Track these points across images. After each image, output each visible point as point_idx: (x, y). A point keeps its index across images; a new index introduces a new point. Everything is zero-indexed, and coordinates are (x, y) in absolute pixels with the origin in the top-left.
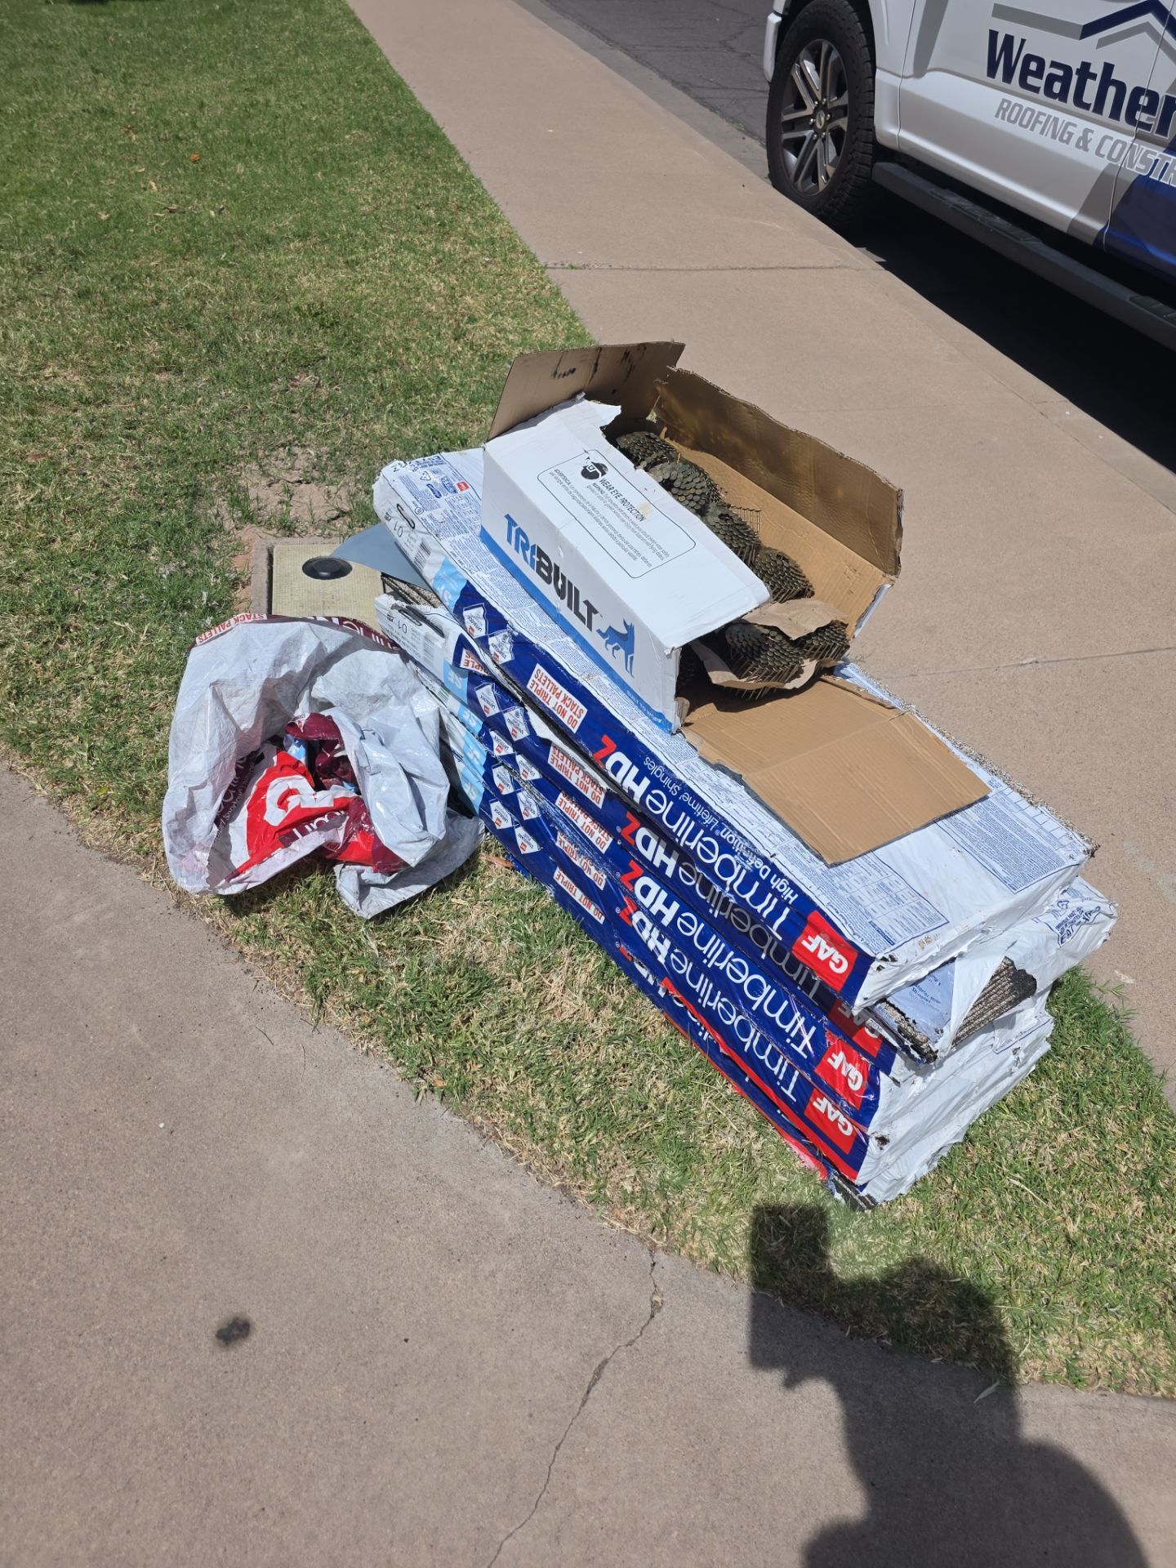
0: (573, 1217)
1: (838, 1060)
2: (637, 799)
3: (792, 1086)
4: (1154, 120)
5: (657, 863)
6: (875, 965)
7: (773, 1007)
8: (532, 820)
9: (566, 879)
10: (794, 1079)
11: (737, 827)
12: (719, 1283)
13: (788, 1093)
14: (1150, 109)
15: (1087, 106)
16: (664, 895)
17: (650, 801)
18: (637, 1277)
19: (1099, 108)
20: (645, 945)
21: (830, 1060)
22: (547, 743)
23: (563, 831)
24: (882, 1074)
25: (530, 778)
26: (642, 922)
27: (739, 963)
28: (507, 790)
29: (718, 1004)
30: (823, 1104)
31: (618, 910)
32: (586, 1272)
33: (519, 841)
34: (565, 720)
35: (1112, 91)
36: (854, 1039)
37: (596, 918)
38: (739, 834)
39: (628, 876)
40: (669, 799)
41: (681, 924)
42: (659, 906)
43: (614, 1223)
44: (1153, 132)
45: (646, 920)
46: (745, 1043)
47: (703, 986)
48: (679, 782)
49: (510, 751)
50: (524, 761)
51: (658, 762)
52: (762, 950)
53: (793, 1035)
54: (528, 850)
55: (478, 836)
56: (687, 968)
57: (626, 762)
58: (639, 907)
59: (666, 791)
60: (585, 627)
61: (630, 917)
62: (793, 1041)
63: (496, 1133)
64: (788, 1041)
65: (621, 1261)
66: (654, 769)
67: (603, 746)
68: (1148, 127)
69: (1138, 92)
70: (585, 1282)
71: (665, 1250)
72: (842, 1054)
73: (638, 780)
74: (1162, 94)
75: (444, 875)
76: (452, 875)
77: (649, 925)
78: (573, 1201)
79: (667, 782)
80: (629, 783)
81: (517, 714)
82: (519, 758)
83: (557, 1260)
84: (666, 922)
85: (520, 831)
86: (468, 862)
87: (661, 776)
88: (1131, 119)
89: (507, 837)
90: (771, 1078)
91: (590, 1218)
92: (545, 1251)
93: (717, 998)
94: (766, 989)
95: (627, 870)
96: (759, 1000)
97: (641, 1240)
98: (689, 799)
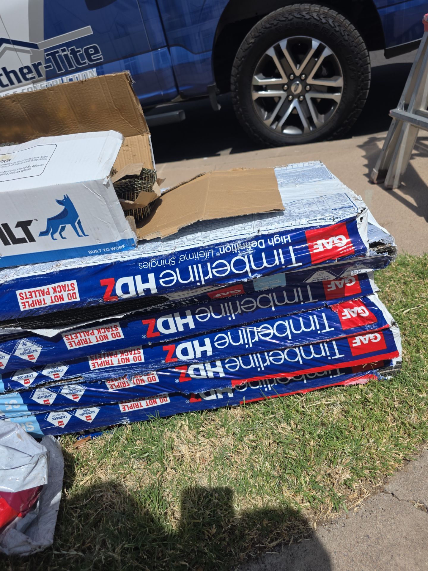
0: (343, 528)
1: (347, 314)
2: (154, 291)
3: (337, 351)
4: (34, 74)
5: (181, 329)
6: (358, 220)
7: (298, 327)
8: (83, 396)
9: (129, 404)
10: (335, 347)
11: (226, 240)
12: (416, 463)
13: (338, 356)
14: (30, 71)
15: (7, 85)
16: (196, 343)
17: (164, 282)
18: (399, 509)
19: (12, 83)
20: (208, 378)
21: (344, 318)
22: (58, 338)
23: (109, 379)
24: (369, 297)
25: (61, 374)
26: (196, 370)
27: (264, 328)
28: (52, 398)
29: (270, 359)
30: (357, 341)
31: (177, 381)
32: (386, 541)
33: (83, 418)
34: (66, 300)
35: (12, 75)
36: (346, 295)
37: (164, 403)
38: (229, 242)
39: (169, 356)
40: (173, 268)
41: (218, 345)
42: (199, 350)
43: (357, 504)
44: (37, 78)
45: (196, 366)
46: (298, 361)
47: (255, 361)
48: (171, 255)
49: (35, 374)
50: (50, 370)
51: (147, 260)
52: (271, 306)
53: (318, 327)
54: (93, 416)
55: (55, 443)
56: (239, 362)
57: (129, 280)
58: (187, 365)
59: (168, 267)
60: (29, 244)
61: (188, 375)
62: (321, 329)
63: (260, 549)
64: (319, 332)
65: (385, 514)
66: (149, 265)
67: (106, 287)
68: (34, 78)
69: (21, 70)
70: (393, 545)
71: (385, 483)
72: (345, 310)
73: (145, 280)
74: (30, 65)
75: (61, 478)
76: (65, 473)
77: (201, 367)
78: (331, 522)
79: (163, 263)
80: (141, 287)
81: (24, 344)
82: (45, 372)
83: (371, 557)
84: (210, 353)
85: (79, 413)
86: (65, 460)
87: (157, 264)
88: (26, 79)
89: (75, 423)
90: (324, 361)
91: (347, 518)
92: (361, 562)
93: (267, 357)
94: (286, 324)
95: (164, 354)
96: (288, 331)
97: (374, 493)
98: (185, 257)
